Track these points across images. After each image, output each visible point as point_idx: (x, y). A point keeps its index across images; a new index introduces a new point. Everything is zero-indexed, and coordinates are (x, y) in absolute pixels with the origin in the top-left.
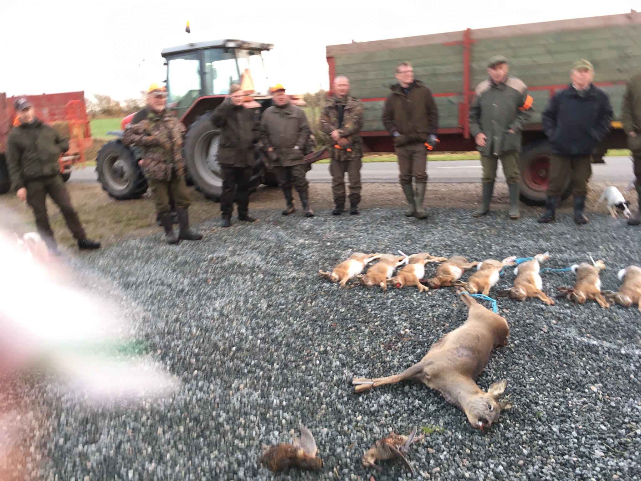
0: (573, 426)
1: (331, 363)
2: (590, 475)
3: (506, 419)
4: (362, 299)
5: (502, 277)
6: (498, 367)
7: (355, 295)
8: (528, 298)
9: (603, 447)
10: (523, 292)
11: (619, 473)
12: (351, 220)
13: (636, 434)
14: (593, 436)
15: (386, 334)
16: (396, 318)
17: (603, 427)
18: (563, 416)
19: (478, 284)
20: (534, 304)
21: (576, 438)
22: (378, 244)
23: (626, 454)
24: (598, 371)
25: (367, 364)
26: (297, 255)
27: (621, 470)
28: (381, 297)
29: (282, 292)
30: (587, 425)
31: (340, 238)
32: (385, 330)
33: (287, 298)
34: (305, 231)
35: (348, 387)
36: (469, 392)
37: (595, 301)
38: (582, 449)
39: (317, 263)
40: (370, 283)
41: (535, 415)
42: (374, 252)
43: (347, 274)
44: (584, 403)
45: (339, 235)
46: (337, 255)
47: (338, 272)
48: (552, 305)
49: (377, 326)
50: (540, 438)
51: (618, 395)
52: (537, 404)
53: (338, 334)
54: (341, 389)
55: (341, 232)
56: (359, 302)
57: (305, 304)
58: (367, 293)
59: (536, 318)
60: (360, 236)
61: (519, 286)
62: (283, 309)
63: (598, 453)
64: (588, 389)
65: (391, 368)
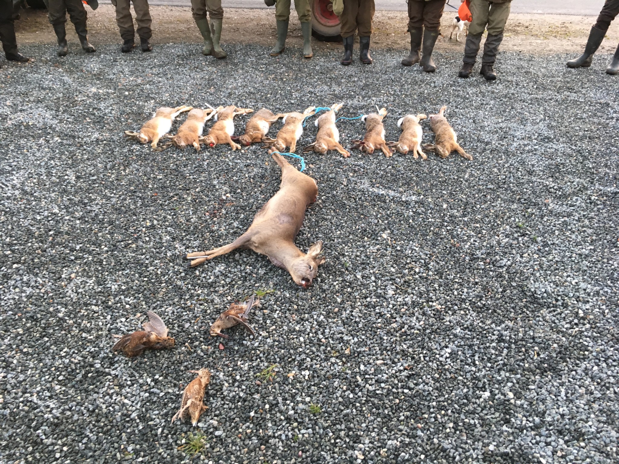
0: (371, 271)
1: (161, 238)
2: (386, 312)
3: (322, 273)
4: (178, 163)
5: (305, 129)
6: (311, 225)
7: (170, 157)
8: (329, 152)
9: (394, 287)
10: (324, 146)
11: (405, 307)
12: (144, 59)
13: (415, 272)
14: (386, 278)
15: (209, 201)
16: (215, 182)
17: (393, 270)
18: (363, 264)
19: (285, 140)
20: (334, 157)
21: (375, 282)
22: (181, 92)
23: (409, 291)
24: (387, 219)
25: (196, 236)
26: (94, 109)
27: (406, 304)
28: (197, 159)
29: (88, 159)
30: (381, 269)
31: (137, 85)
32: (207, 196)
33: (95, 166)
34: (95, 75)
35: (183, 262)
36: (292, 256)
37: (382, 151)
38: (379, 291)
39: (119, 119)
40: (183, 144)
41: (343, 265)
42: (178, 104)
43: (157, 134)
44: (378, 250)
45: (136, 81)
46: (139, 107)
47: (146, 133)
48: (348, 157)
49: (199, 192)
50: (349, 286)
51: (402, 239)
52: (344, 255)
53: (161, 205)
54: (177, 265)
55: (137, 77)
56: (175, 166)
57: (119, 173)
58: (181, 155)
59: (337, 171)
60: (159, 82)
61: (321, 141)
62: (95, 180)
63: (391, 292)
64: (381, 236)
65: (220, 237)
